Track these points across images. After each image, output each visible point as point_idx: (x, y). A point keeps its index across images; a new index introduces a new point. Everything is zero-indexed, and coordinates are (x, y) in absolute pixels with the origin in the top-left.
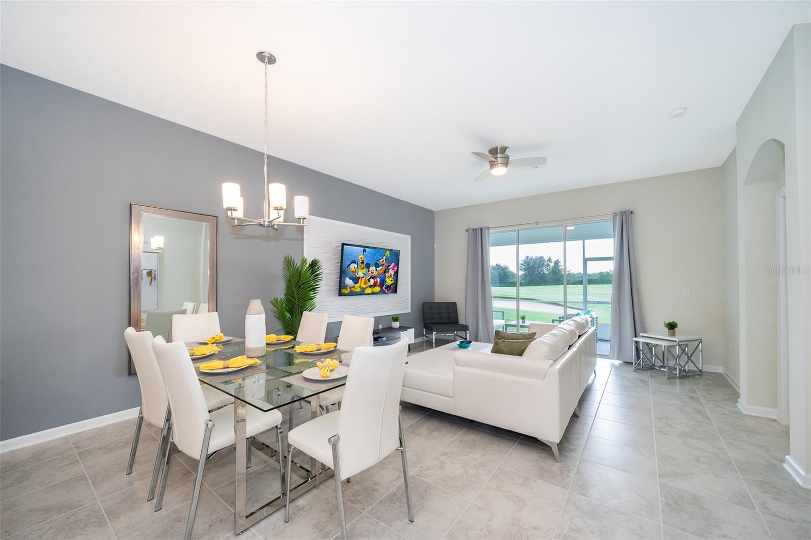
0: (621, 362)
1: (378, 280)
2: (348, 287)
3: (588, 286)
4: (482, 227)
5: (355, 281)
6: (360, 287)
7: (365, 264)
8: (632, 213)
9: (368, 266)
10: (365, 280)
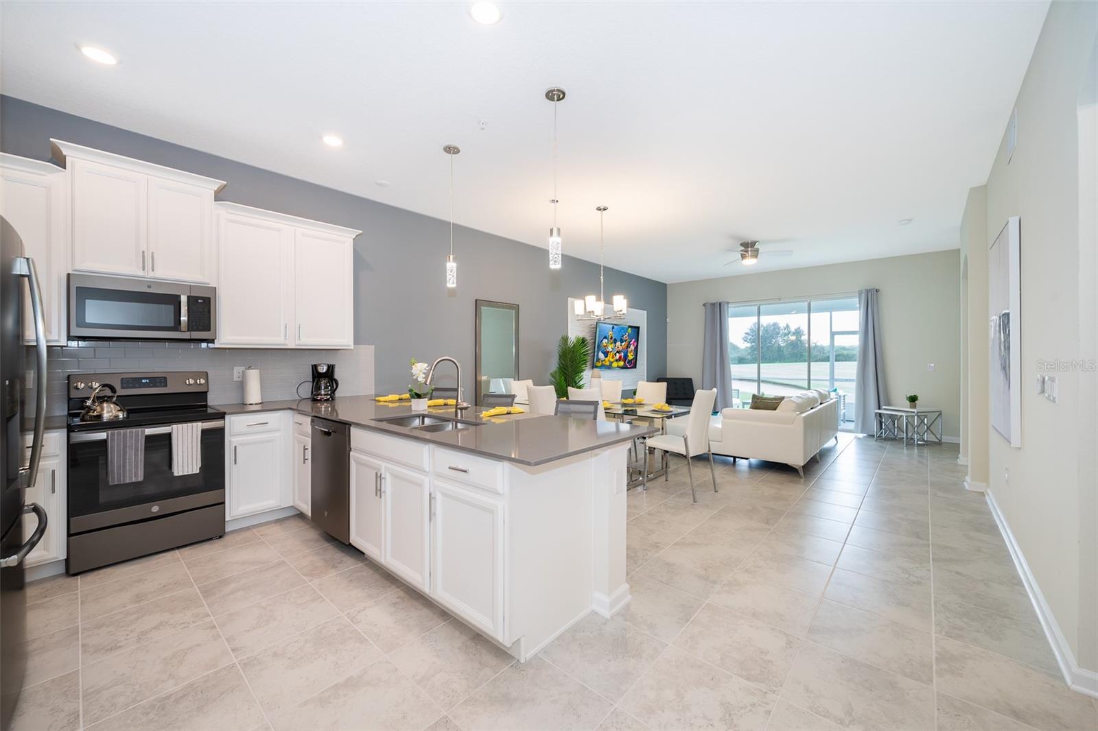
0: (865, 435)
1: (622, 354)
2: (600, 361)
3: (835, 363)
4: (721, 301)
5: (605, 355)
6: (609, 361)
7: (613, 339)
8: (877, 291)
10: (613, 354)
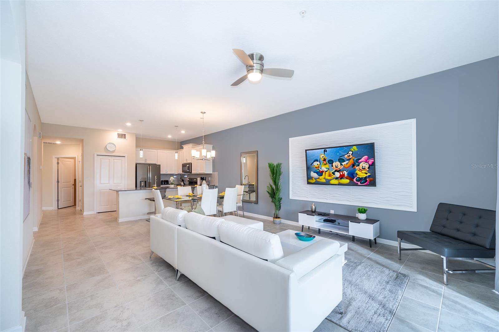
2: (313, 179)
5: (319, 174)
6: (325, 178)
7: (327, 161)
9: (331, 162)
10: (329, 173)
